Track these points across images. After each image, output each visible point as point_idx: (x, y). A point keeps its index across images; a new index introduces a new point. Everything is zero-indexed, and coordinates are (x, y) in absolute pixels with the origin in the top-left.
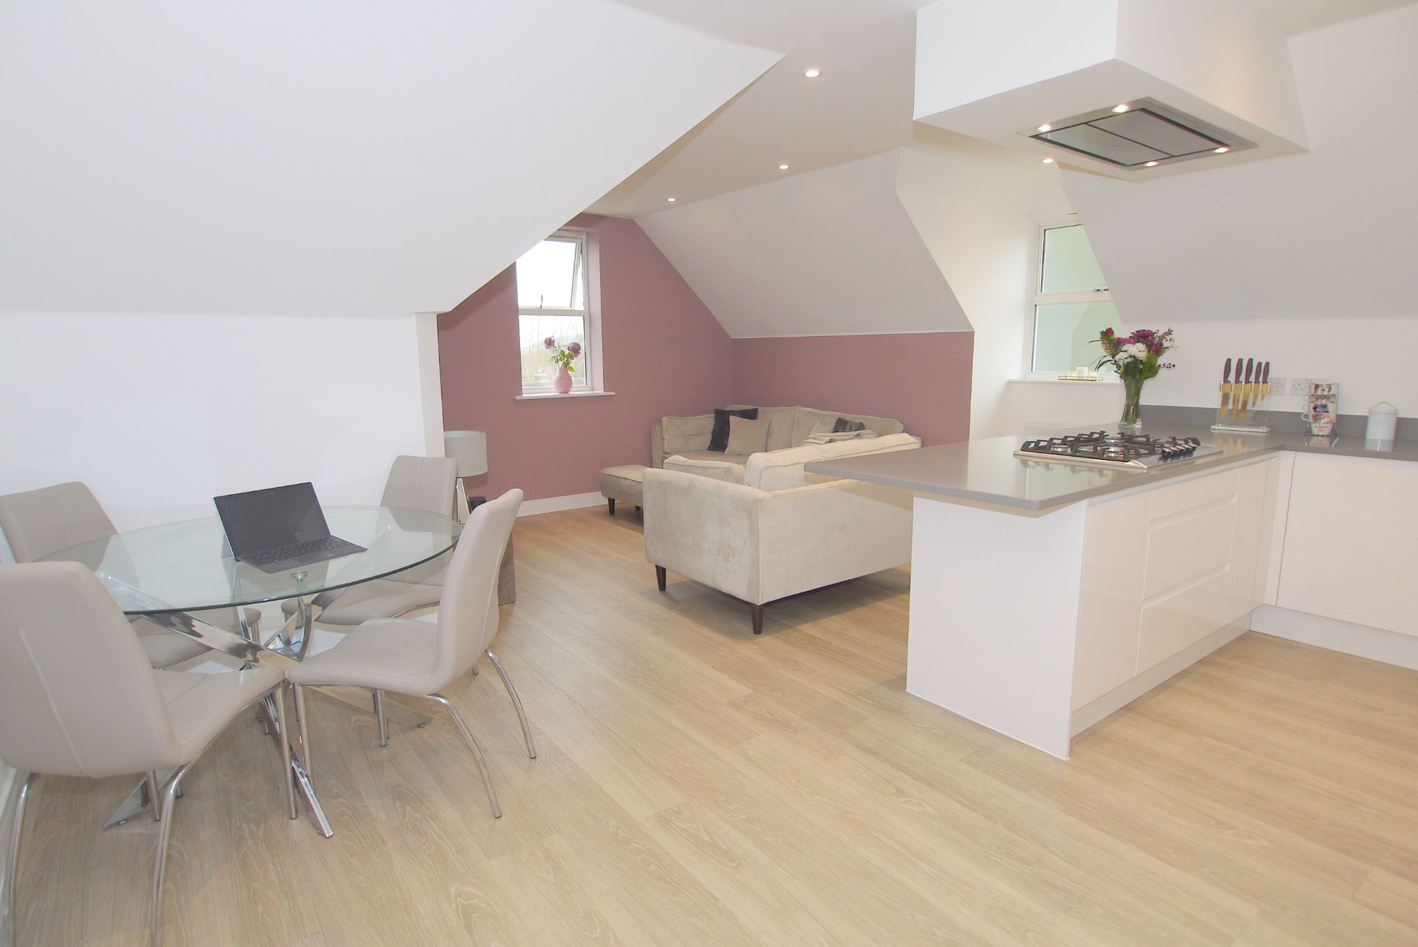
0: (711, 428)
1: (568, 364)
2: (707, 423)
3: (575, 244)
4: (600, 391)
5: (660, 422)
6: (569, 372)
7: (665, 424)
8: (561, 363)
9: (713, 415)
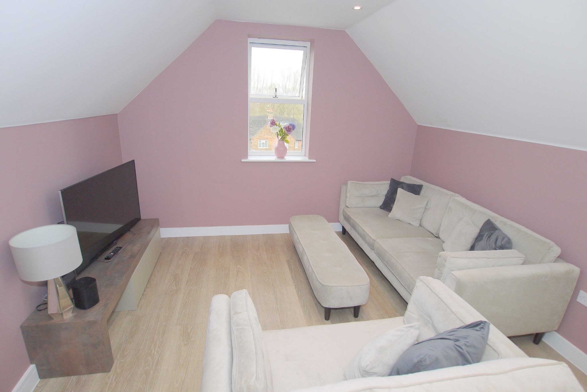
0: (385, 192)
1: (285, 138)
2: (384, 188)
3: (302, 52)
4: (306, 159)
5: (346, 184)
6: (285, 144)
7: (349, 186)
8: (280, 137)
9: (389, 182)
